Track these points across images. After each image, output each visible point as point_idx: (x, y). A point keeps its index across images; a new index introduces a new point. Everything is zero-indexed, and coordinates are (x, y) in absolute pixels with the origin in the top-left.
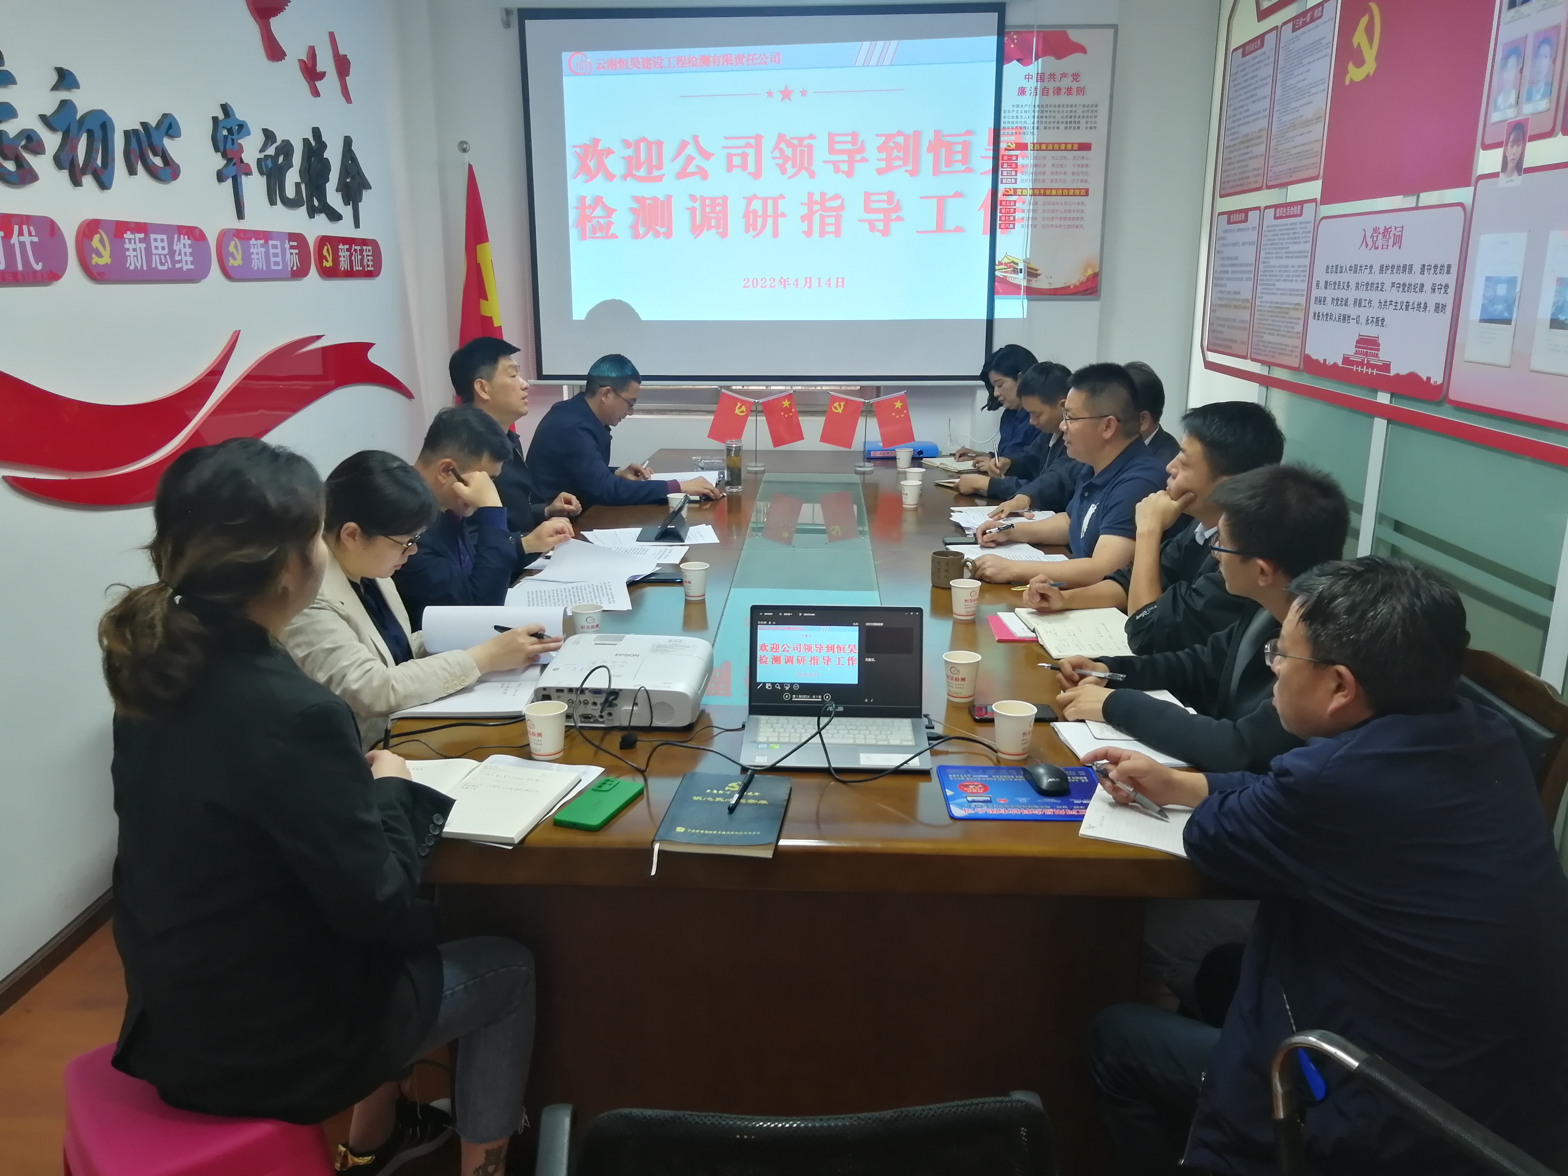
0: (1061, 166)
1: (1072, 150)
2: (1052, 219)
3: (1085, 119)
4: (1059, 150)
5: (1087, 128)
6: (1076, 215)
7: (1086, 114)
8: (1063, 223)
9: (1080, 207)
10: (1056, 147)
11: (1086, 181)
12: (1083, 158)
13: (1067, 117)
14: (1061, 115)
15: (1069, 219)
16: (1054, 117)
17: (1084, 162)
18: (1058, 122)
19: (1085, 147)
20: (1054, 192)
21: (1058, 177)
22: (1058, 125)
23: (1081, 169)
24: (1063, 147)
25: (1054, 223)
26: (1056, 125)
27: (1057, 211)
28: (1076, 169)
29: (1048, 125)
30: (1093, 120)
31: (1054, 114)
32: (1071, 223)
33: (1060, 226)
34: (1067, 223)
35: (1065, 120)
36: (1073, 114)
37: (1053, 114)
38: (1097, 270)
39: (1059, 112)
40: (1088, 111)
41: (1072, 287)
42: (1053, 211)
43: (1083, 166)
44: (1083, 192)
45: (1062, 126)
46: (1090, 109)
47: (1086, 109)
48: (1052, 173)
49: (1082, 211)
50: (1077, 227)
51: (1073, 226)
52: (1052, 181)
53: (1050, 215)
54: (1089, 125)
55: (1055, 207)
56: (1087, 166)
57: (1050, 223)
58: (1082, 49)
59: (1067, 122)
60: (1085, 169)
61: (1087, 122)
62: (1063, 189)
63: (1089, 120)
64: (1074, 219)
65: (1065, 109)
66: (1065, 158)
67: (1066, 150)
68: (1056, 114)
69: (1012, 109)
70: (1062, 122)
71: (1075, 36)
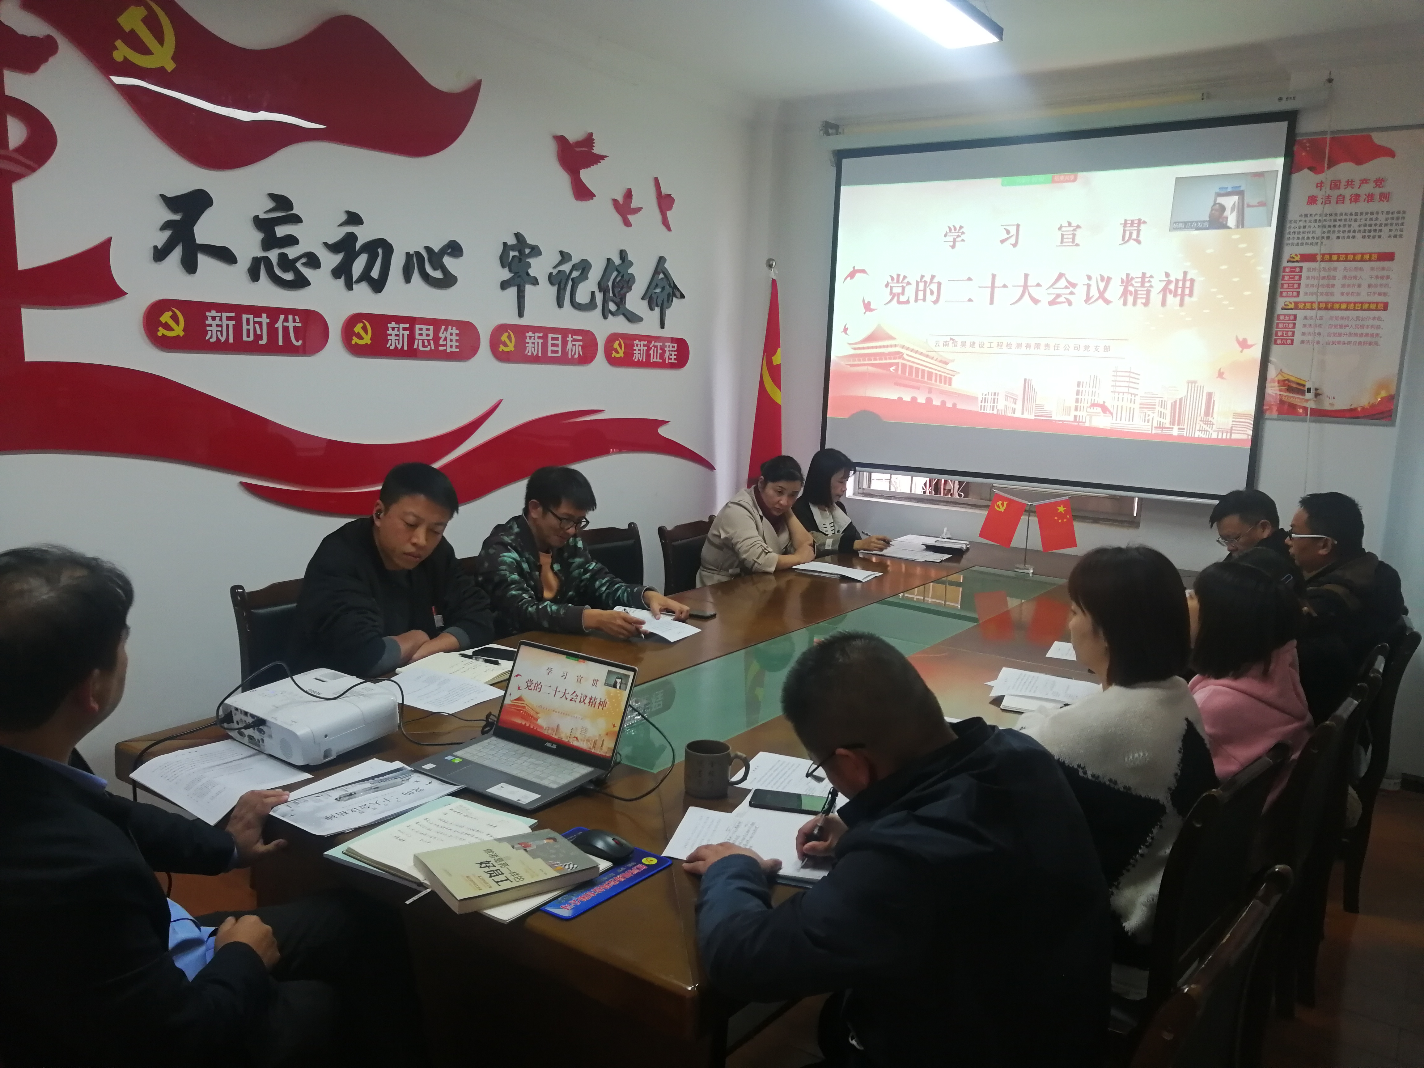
0: (1355, 278)
1: (1370, 260)
2: (1340, 335)
3: (1389, 227)
4: (1354, 260)
5: (1390, 236)
6: (1370, 331)
7: (1389, 221)
8: (1353, 339)
9: (1377, 323)
10: (1351, 257)
11: (1385, 294)
12: (1383, 269)
13: (1365, 225)
14: (1358, 223)
15: (1361, 335)
16: (1350, 226)
17: (1385, 273)
18: (1354, 231)
19: (1389, 257)
20: (1344, 306)
21: (1351, 290)
22: (1354, 234)
23: (1379, 281)
24: (1359, 257)
25: (1341, 339)
26: (1351, 234)
27: (1346, 326)
28: (1374, 281)
29: (1341, 235)
30: (1399, 228)
31: (1350, 223)
32: (1362, 339)
33: (1349, 343)
34: (1358, 339)
35: (1362, 228)
36: (1373, 222)
37: (1348, 223)
38: (1393, 392)
39: (1356, 220)
40: (1392, 219)
41: (1359, 409)
42: (1341, 326)
43: (1382, 278)
44: (1381, 306)
45: (1359, 235)
46: (1395, 215)
47: (1390, 216)
48: (1343, 286)
49: (1378, 327)
50: (1370, 344)
51: (1365, 343)
52: (1342, 294)
53: (1338, 330)
54: (1392, 234)
55: (1344, 323)
56: (1388, 277)
57: (1337, 339)
58: (1390, 153)
59: (1365, 231)
60: (1384, 282)
61: (1391, 230)
62: (1355, 303)
63: (1394, 227)
64: (1367, 335)
65: (1363, 217)
66: (1361, 269)
67: (1362, 260)
68: (1353, 223)
69: (1298, 219)
70: (1359, 231)
71: (1379, 139)
